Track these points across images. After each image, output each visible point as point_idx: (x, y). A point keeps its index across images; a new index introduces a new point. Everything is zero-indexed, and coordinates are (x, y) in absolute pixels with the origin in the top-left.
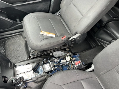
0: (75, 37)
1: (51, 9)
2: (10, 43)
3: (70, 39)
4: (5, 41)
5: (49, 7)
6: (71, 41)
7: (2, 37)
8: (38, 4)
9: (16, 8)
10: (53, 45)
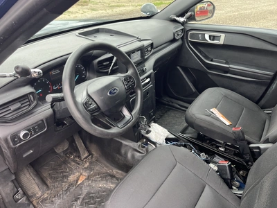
0: (262, 146)
1: (263, 102)
2: (173, 115)
3: (251, 146)
4: (169, 110)
5: (261, 95)
6: (251, 149)
7: (171, 103)
8: (244, 83)
9: (210, 76)
10: (213, 128)
